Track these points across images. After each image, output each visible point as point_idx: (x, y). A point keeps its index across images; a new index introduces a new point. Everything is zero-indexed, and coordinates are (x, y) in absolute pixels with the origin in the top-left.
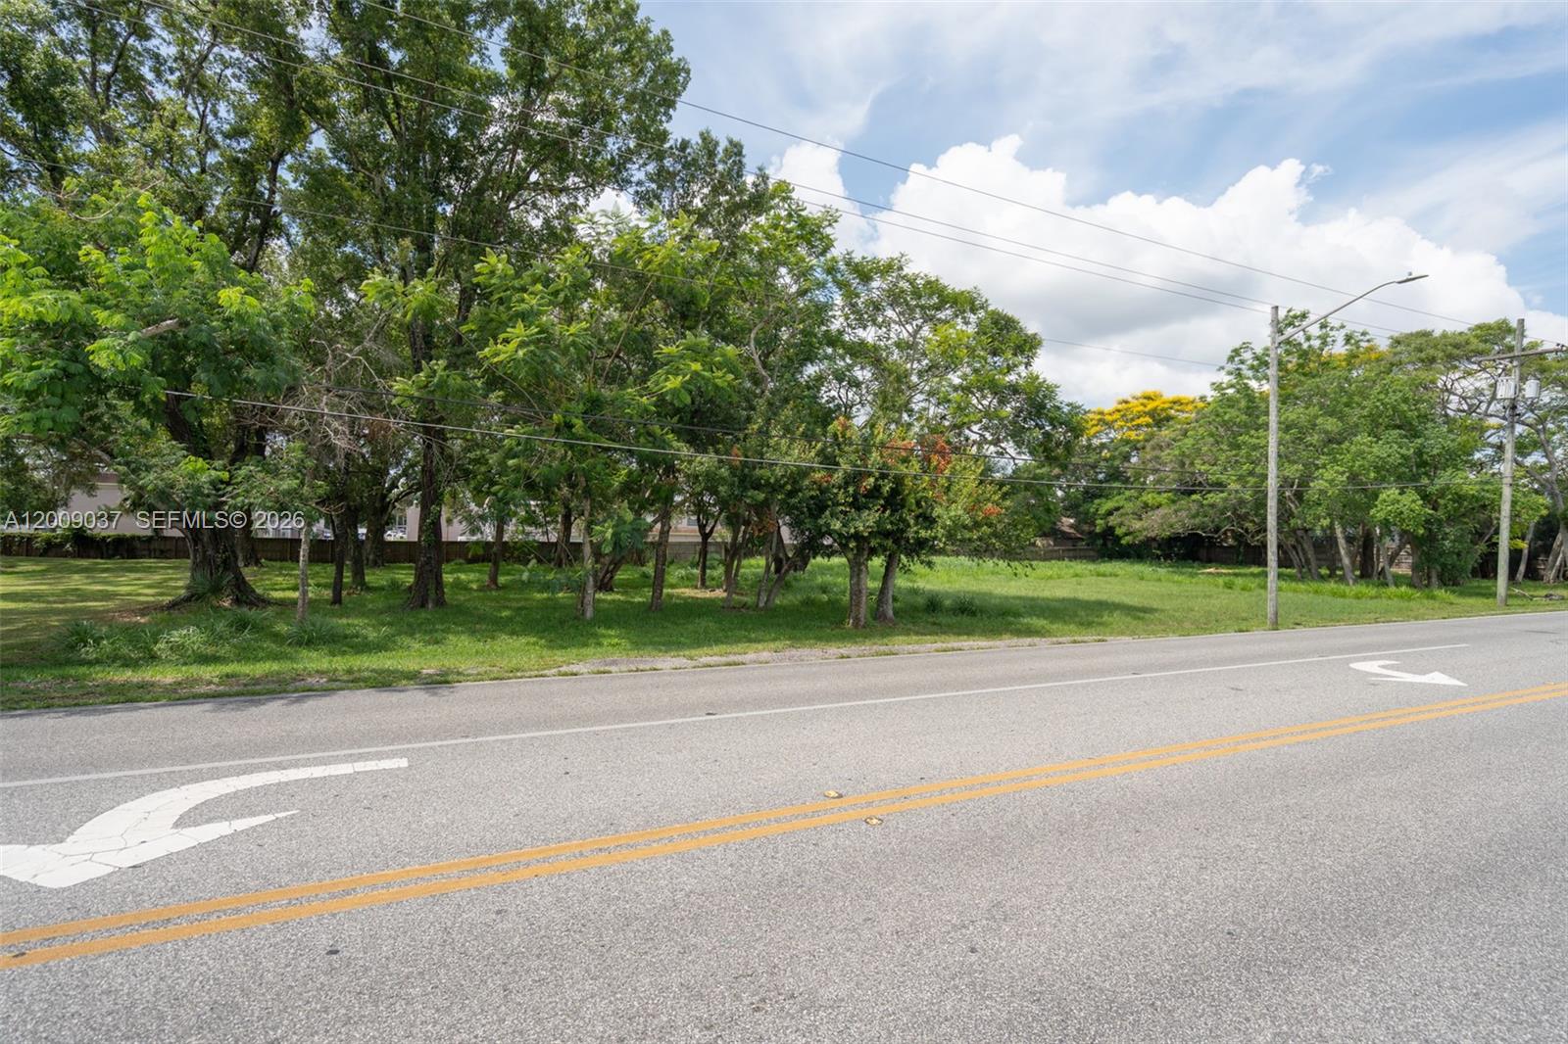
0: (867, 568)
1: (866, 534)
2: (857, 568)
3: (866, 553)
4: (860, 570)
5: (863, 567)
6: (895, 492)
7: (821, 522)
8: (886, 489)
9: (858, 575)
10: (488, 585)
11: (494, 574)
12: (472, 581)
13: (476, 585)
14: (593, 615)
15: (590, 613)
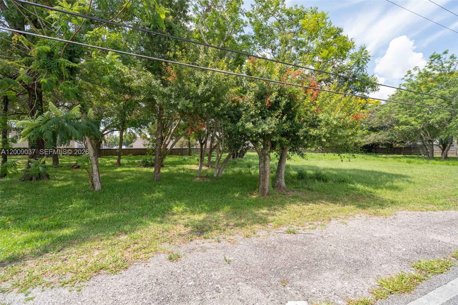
0: (270, 157)
1: (270, 132)
2: (263, 157)
3: (269, 148)
4: (265, 159)
5: (267, 157)
6: (288, 106)
7: (239, 124)
8: (284, 103)
9: (264, 161)
10: (116, 164)
11: (119, 160)
12: (108, 163)
13: (111, 164)
14: (100, 188)
15: (98, 186)
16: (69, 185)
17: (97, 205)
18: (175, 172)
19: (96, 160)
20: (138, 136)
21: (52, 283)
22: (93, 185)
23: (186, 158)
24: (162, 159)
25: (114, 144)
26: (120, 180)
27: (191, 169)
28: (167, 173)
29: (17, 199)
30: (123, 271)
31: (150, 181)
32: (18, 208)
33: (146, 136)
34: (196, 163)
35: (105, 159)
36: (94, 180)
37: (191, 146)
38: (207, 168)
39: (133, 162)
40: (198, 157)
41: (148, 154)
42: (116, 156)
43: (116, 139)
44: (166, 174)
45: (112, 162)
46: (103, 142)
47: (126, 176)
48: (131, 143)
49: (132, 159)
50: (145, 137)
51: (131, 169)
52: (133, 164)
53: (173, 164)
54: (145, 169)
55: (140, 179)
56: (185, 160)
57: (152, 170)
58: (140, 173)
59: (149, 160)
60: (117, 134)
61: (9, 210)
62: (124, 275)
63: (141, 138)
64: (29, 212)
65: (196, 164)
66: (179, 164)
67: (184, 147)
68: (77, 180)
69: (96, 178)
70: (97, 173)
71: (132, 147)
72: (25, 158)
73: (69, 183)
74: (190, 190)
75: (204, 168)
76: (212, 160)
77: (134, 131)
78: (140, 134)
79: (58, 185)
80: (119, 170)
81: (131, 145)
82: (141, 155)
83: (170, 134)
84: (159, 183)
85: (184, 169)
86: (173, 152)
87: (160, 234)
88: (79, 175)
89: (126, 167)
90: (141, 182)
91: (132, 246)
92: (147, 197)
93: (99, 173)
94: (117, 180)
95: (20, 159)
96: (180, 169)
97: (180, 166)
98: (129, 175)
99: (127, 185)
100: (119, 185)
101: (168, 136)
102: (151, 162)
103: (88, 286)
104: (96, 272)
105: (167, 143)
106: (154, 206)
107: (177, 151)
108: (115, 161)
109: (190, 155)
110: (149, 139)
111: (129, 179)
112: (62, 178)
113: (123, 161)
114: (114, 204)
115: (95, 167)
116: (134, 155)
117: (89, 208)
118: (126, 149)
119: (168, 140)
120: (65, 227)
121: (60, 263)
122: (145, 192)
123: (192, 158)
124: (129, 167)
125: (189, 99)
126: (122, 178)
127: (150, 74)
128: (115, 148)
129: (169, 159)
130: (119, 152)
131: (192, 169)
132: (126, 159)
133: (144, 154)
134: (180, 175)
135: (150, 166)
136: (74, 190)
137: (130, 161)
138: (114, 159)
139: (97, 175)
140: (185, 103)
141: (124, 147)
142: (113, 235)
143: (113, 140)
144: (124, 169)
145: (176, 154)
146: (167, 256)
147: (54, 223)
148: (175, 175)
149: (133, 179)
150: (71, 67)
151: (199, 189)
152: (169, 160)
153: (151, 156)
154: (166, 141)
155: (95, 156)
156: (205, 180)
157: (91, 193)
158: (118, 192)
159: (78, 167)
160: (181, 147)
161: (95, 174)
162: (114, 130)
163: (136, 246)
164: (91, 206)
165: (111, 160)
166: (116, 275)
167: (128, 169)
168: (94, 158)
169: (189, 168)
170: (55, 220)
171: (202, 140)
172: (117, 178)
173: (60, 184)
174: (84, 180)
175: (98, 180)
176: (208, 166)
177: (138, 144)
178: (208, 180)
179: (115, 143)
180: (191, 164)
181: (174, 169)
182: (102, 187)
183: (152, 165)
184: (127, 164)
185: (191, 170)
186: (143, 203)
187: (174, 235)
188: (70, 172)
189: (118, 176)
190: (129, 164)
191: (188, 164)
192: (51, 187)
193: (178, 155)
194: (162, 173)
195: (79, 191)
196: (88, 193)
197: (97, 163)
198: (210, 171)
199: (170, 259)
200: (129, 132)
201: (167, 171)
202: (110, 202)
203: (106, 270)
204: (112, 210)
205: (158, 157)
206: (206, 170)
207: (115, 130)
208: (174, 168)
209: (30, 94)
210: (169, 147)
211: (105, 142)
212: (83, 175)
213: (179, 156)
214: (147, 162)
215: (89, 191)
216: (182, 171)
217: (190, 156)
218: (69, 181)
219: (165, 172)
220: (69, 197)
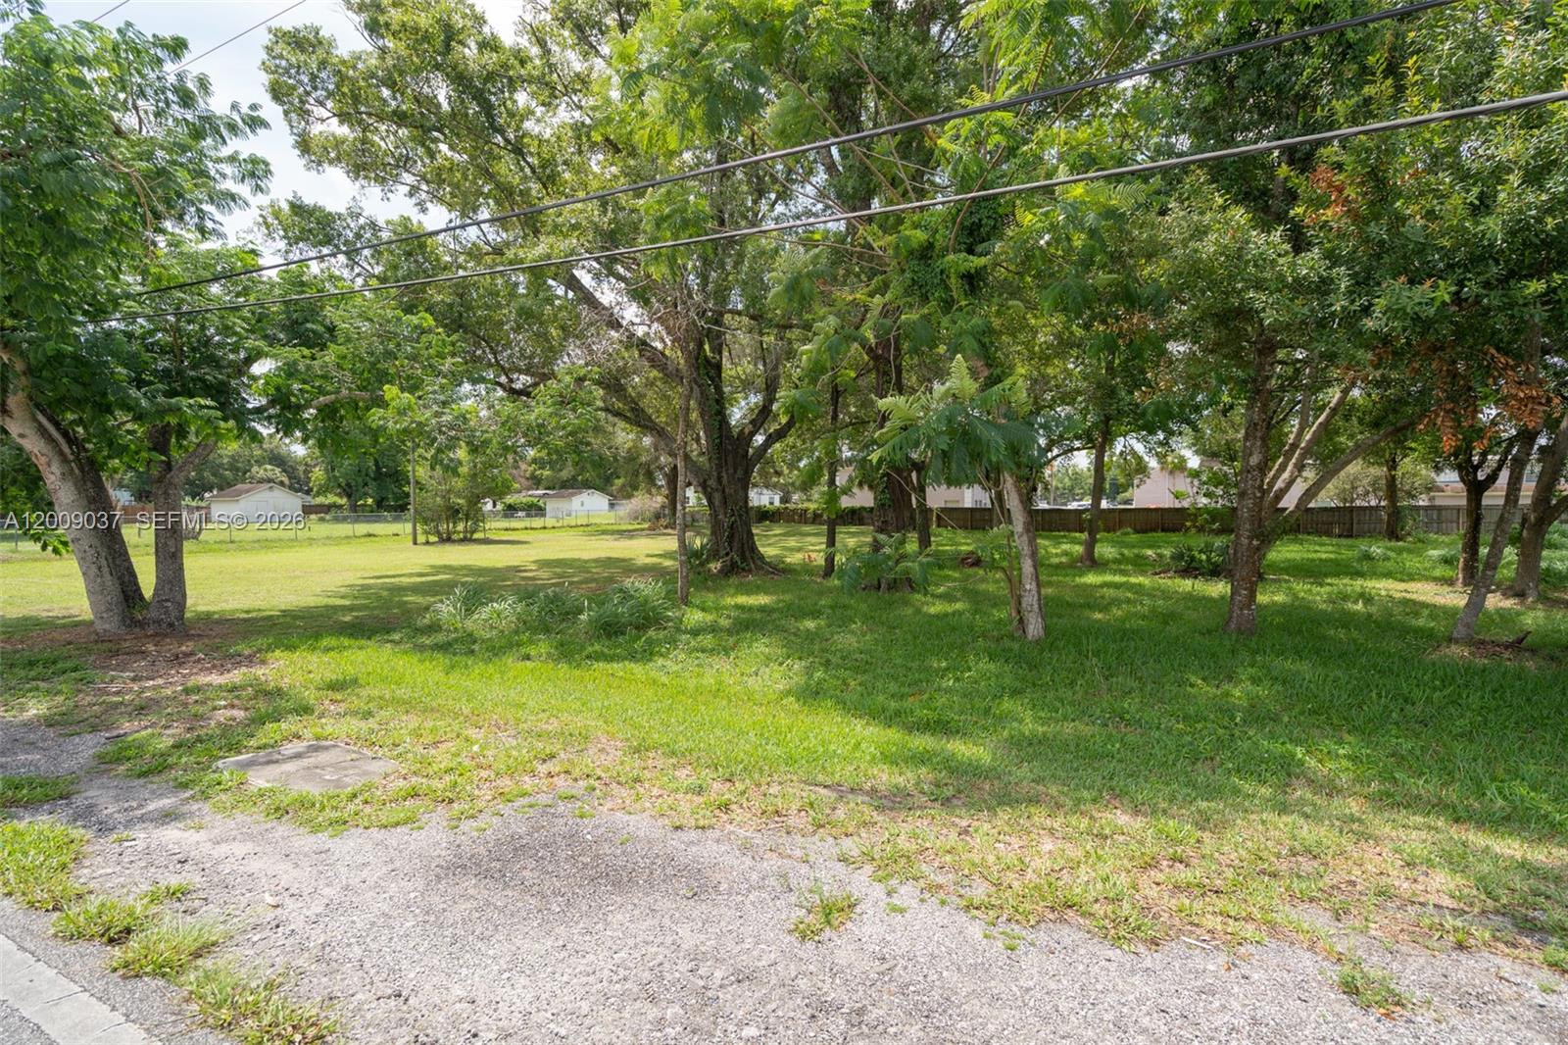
10: (1081, 559)
11: (1090, 546)
12: (1057, 555)
13: (1064, 559)
14: (1041, 633)
15: (1034, 627)
16: (960, 613)
17: (1034, 685)
18: (1324, 606)
19: (1030, 542)
20: (1153, 463)
21: (940, 887)
22: (1021, 621)
23: (1376, 549)
24: (1259, 552)
25: (1071, 493)
26: (1098, 616)
27: (1406, 602)
28: (1284, 605)
29: (853, 632)
30: (1141, 949)
31: (1209, 632)
32: (857, 656)
33: (1183, 460)
34: (1437, 573)
35: (1046, 543)
36: (1024, 605)
37: (1400, 494)
38: (1509, 603)
39: (1137, 556)
40: (1446, 545)
41: (1193, 530)
42: (1077, 535)
43: (1077, 477)
44: (1281, 610)
45: (1066, 553)
46: (1040, 487)
47: (1115, 602)
48: (1126, 491)
49: (1134, 547)
50: (1180, 466)
51: (1133, 580)
52: (1140, 564)
53: (1312, 572)
54: (1186, 585)
55: (1168, 618)
56: (1367, 557)
57: (1219, 588)
58: (1166, 594)
59: (1201, 552)
60: (1082, 460)
61: (843, 658)
62: (1148, 963)
63: (1162, 469)
64: (879, 671)
65: (1435, 579)
66: (1337, 575)
67: (1358, 503)
68: (974, 597)
69: (1030, 600)
70: (1034, 584)
71: (1128, 501)
72: (862, 533)
73: (959, 606)
74: (1417, 693)
75: (1494, 601)
76: (1544, 565)
77: (1139, 448)
78: (1161, 458)
79: (932, 610)
80: (1091, 579)
81: (1127, 495)
82: (1164, 530)
83: (1294, 446)
84: (1253, 645)
85: (1368, 599)
86: (1310, 522)
87: (1278, 856)
88: (982, 587)
89: (1115, 572)
90: (1172, 629)
91: (1165, 863)
92: (1203, 689)
93: (1038, 585)
94: (1087, 613)
95: (853, 534)
96: (1345, 598)
97: (1346, 581)
98: (1128, 601)
99: (1122, 634)
100: (1097, 631)
101: (1288, 456)
102: (1209, 559)
103: (1032, 944)
104: (1053, 909)
105: (1279, 484)
106: (1237, 733)
107: (1325, 517)
108: (1079, 549)
109: (1393, 534)
110: (1196, 474)
111: (1129, 616)
112: (942, 589)
113: (1105, 550)
114: (1086, 693)
115: (1027, 566)
116: (1137, 531)
117: (1016, 693)
118: (1110, 511)
119: (1286, 475)
120: (958, 732)
121: (953, 835)
122: (1195, 673)
123: (1410, 551)
124: (1124, 573)
125: (1430, 276)
126: (1104, 609)
127: (1239, 214)
128: (1073, 505)
129: (1284, 552)
130: (1090, 521)
131: (1414, 602)
132: (1114, 543)
133: (1175, 530)
134: (1347, 620)
135: (1203, 575)
136: (971, 628)
137: (1126, 552)
138: (1074, 541)
139: (1034, 592)
140: (1404, 300)
141: (1104, 504)
142: (1094, 801)
143: (1067, 480)
144: (1109, 578)
145: (1319, 533)
146: (1334, 973)
147: (932, 716)
148: (1323, 619)
149: (1144, 617)
150: (973, 271)
151: (1474, 700)
152: (1288, 556)
153: (1210, 538)
154: (1276, 478)
155: (1027, 531)
156: (1509, 662)
157: (1016, 646)
158: (1097, 654)
159: (977, 563)
160: (1345, 500)
161: (1028, 587)
162: (1072, 450)
163: (1183, 874)
164: (1018, 684)
165: (1065, 547)
166: (1118, 951)
167: (1124, 579)
168: (1025, 538)
169: (1398, 595)
170: (933, 706)
171: (1476, 468)
172: (1089, 606)
173: (936, 608)
174: (996, 602)
175: (1036, 606)
176: (1521, 595)
177: (1153, 493)
178: (1530, 664)
179: (1071, 489)
180: (1411, 577)
181: (1317, 594)
182: (1046, 628)
183: (1214, 572)
184: (1116, 561)
185: (1414, 607)
186: (1191, 710)
187: (1353, 883)
188: (957, 575)
189: (1091, 600)
190: (1122, 560)
191: (1388, 575)
192: (918, 611)
193: (1329, 534)
194: (1262, 607)
195: (984, 636)
196: (1007, 643)
197: (1034, 554)
198: (1534, 618)
199: (1350, 989)
200: (1122, 453)
201: (1279, 598)
202: (1072, 683)
203: (1083, 915)
204: (1083, 713)
205: (1245, 541)
206: (1504, 616)
207: (1078, 449)
208: (1316, 589)
209: (878, 371)
210: (1289, 502)
211: (1046, 489)
212: (991, 588)
213: (1335, 541)
214: (1193, 559)
215: (1012, 637)
216: (1360, 606)
217: (1398, 539)
218: (959, 600)
219: (1275, 604)
220: (962, 648)
